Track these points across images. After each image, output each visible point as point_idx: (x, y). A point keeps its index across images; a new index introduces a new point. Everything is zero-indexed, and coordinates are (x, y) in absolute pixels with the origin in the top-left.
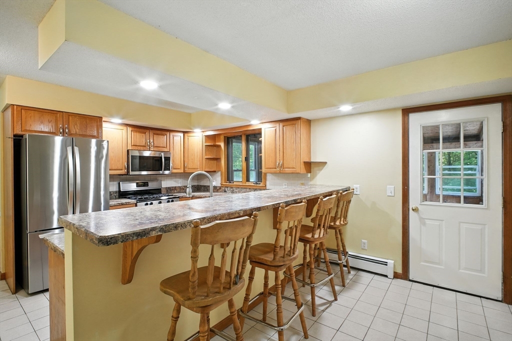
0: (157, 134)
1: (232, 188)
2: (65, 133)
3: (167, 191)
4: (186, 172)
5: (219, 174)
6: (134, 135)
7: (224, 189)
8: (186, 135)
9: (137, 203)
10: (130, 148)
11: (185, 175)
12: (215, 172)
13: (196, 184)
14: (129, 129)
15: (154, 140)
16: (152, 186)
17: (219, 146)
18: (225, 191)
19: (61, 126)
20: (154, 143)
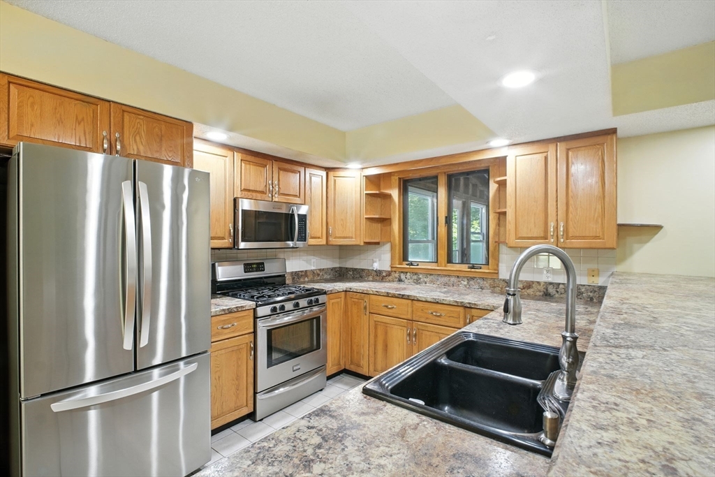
0: (285, 170)
1: (416, 274)
2: (114, 152)
3: (293, 279)
4: (331, 243)
5: (388, 247)
6: (245, 169)
7: (397, 275)
8: (331, 174)
9: (257, 307)
10: (238, 194)
11: (328, 249)
12: (378, 243)
13: (337, 265)
14: (238, 156)
15: (279, 180)
16: (271, 269)
17: (389, 197)
18: (400, 280)
19: (104, 134)
20: (279, 188)
